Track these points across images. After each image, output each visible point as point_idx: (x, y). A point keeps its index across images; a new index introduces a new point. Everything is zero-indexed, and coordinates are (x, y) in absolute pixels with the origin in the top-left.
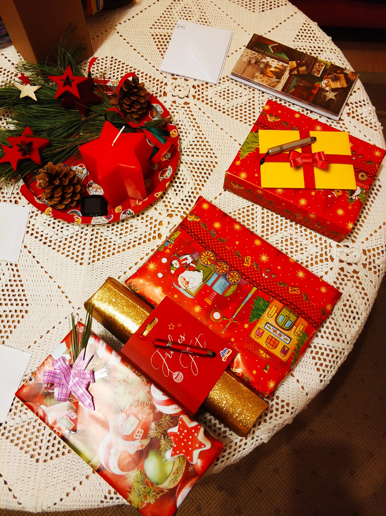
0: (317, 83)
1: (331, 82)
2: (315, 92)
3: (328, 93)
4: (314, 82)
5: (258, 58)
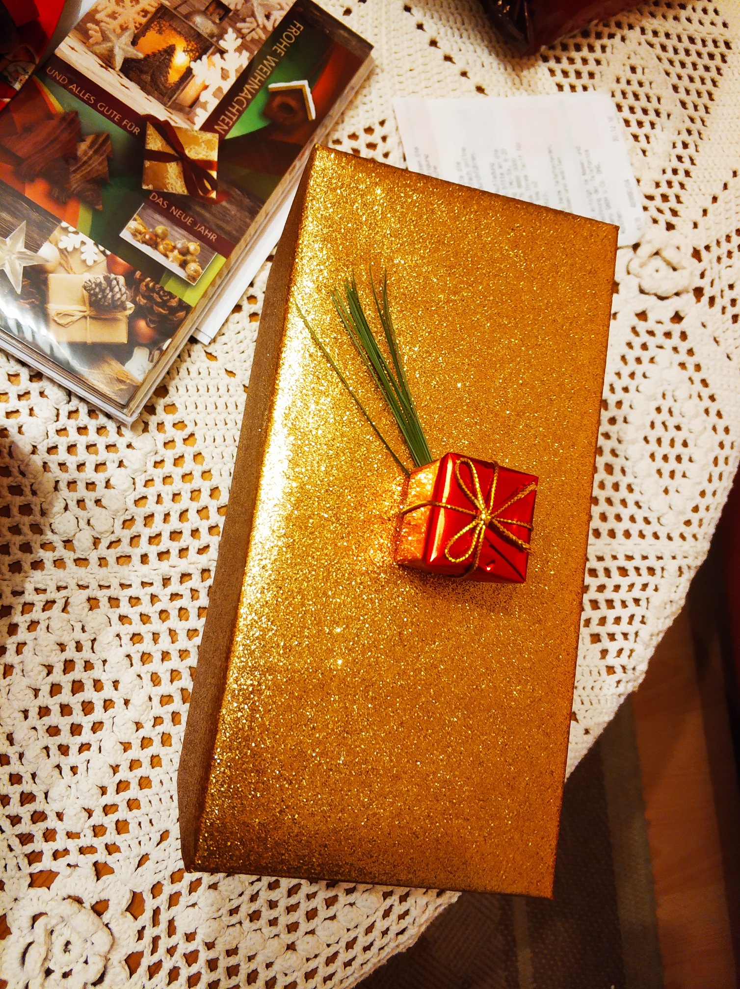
0: (84, 216)
1: (87, 276)
2: (35, 192)
3: (20, 246)
4: (90, 205)
5: (244, 21)
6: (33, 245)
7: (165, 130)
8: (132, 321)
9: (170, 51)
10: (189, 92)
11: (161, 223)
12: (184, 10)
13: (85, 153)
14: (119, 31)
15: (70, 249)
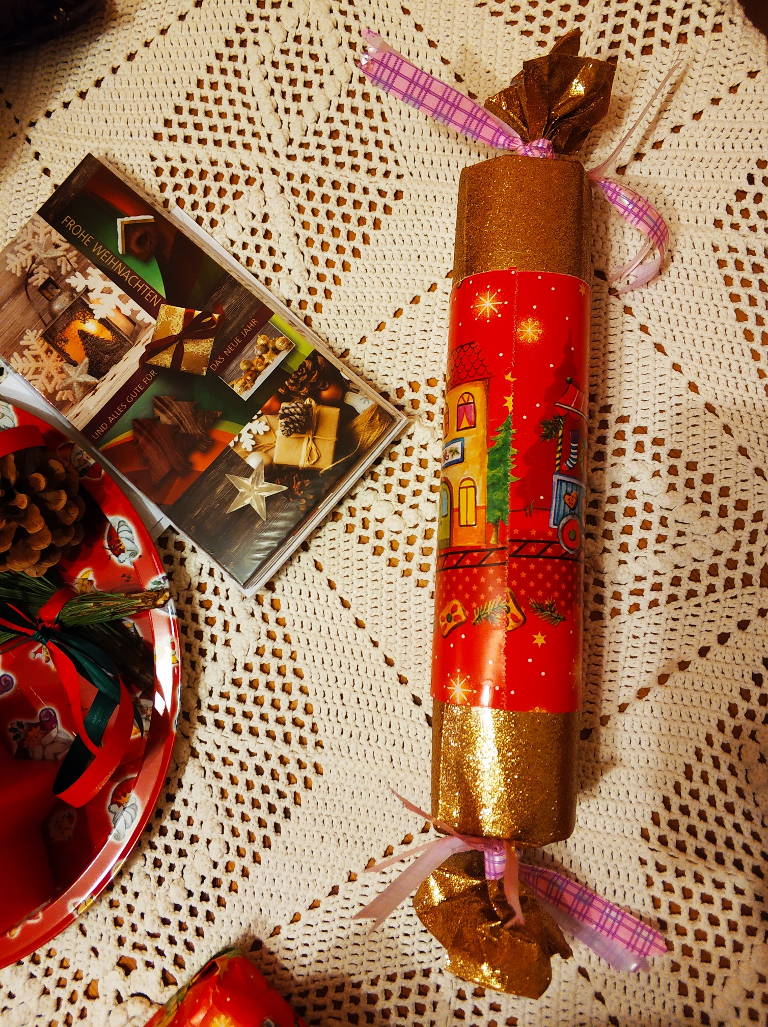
0: (226, 427)
1: (279, 433)
2: (201, 463)
3: (248, 482)
4: (216, 421)
5: (60, 267)
6: (247, 471)
7: (154, 349)
8: (320, 402)
9: (83, 335)
10: (121, 323)
11: (238, 365)
12: (47, 318)
13: (170, 418)
14: (63, 375)
15: (253, 443)
